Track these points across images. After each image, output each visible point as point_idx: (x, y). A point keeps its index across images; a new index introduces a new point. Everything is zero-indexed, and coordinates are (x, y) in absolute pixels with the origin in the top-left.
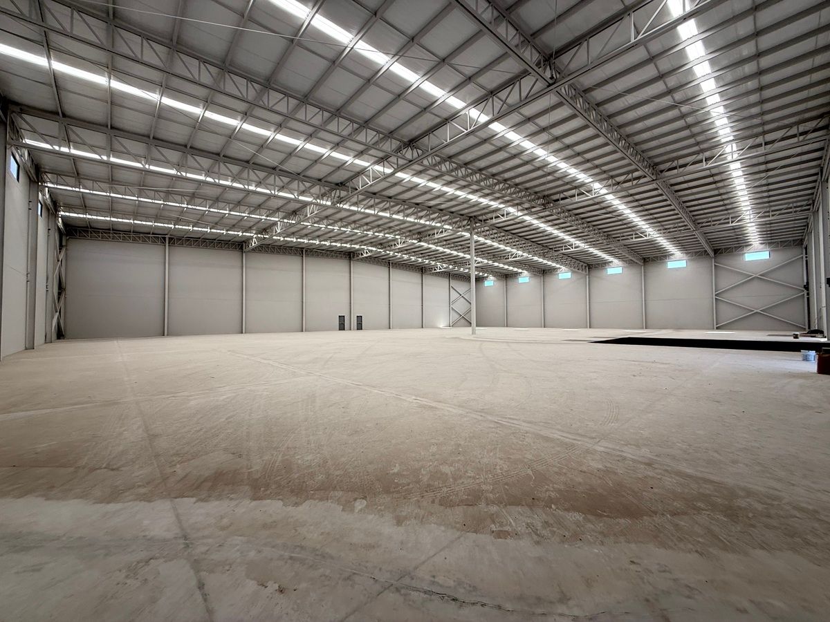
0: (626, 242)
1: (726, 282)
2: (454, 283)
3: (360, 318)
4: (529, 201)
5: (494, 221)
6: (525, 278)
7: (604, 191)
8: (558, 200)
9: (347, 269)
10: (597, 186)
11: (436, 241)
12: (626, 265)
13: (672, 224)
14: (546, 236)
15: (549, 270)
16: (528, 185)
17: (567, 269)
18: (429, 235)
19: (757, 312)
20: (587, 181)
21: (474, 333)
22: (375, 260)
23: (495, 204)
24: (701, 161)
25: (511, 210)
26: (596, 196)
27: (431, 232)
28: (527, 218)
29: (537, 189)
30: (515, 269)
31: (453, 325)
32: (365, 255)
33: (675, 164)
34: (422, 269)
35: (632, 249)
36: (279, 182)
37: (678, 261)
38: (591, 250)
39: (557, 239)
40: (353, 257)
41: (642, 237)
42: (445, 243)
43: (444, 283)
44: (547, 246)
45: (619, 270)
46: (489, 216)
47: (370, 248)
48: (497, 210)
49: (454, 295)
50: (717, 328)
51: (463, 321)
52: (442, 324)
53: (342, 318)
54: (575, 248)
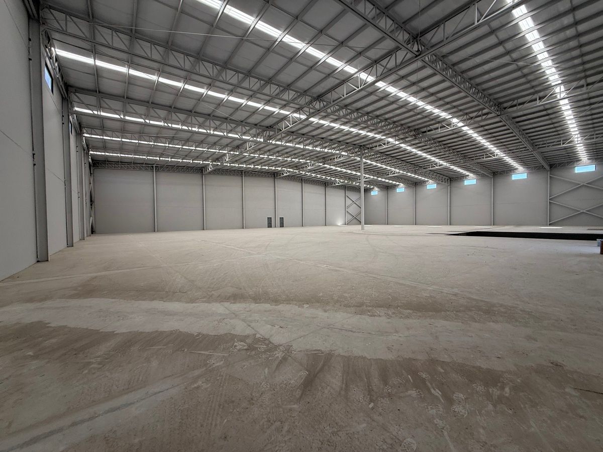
0: (479, 161)
1: (558, 189)
2: (349, 193)
3: (282, 219)
4: (404, 133)
5: (378, 148)
6: (401, 188)
7: (461, 124)
8: (425, 132)
9: (273, 185)
10: (455, 120)
11: (336, 163)
12: (479, 178)
13: (514, 147)
14: (417, 157)
15: (419, 182)
16: (403, 122)
17: (433, 182)
18: (331, 160)
19: (583, 212)
20: (447, 117)
21: (363, 229)
22: (292, 178)
23: (378, 136)
24: (535, 100)
25: (390, 140)
26: (454, 128)
27: (332, 157)
28: (403, 145)
29: (410, 125)
30: (394, 182)
31: (347, 223)
32: (285, 175)
33: (515, 102)
34: (325, 184)
35: (483, 165)
36: (212, 125)
37: (520, 174)
38: (452, 167)
39: (425, 160)
40: (277, 176)
41: (491, 157)
42: (342, 165)
43: (341, 193)
44: (417, 165)
45: (474, 182)
46: (375, 144)
47: (289, 170)
48: (380, 140)
49: (349, 202)
50: (550, 225)
51: (355, 220)
52: (340, 222)
53: (270, 219)
54: (439, 166)
